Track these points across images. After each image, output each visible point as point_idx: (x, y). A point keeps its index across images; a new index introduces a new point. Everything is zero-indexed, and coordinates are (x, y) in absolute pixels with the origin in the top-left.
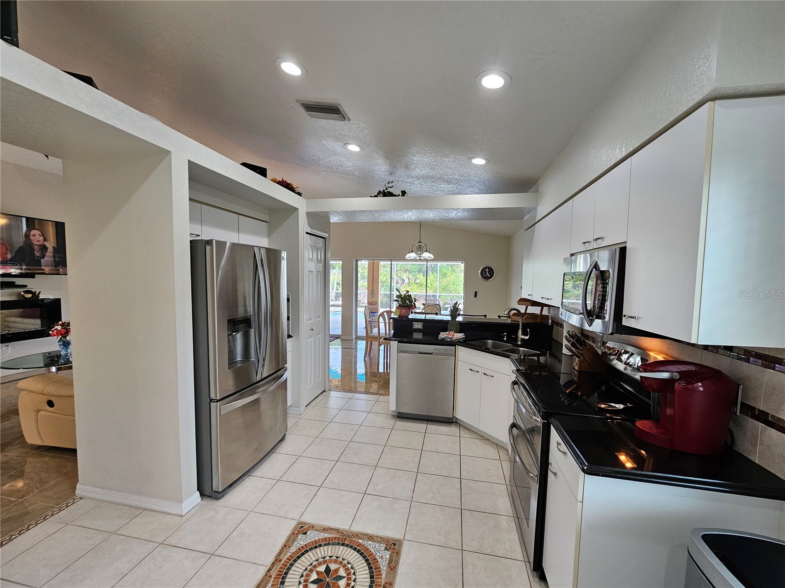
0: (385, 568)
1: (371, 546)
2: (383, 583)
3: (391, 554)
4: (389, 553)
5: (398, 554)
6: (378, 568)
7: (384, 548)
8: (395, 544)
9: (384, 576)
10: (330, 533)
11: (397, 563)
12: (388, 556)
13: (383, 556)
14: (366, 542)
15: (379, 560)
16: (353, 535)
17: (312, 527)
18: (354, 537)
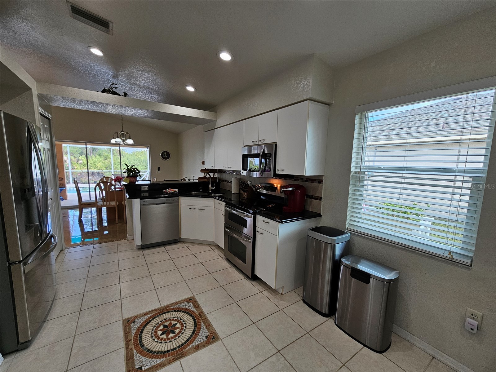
0: (194, 309)
1: (181, 306)
2: (198, 314)
3: (192, 304)
4: (191, 303)
5: (196, 301)
6: (191, 311)
7: (187, 303)
8: (191, 299)
9: (196, 312)
10: (151, 314)
11: (198, 304)
12: (192, 305)
13: (190, 306)
14: (176, 306)
15: (189, 308)
16: (166, 307)
17: (136, 317)
18: (167, 308)
